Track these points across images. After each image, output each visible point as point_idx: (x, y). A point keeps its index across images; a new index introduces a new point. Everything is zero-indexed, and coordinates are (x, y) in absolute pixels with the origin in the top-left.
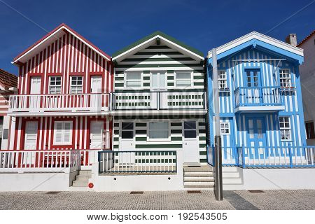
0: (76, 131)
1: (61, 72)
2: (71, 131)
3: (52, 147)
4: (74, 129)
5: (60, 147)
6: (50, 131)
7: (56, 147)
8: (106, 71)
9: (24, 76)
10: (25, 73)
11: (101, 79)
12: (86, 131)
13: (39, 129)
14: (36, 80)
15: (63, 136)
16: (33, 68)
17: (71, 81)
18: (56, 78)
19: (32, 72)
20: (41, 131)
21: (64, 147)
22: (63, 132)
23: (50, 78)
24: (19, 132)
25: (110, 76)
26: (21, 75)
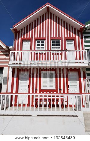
0: (58, 79)
1: (44, 37)
2: (54, 79)
3: (40, 90)
4: (56, 77)
5: (47, 91)
6: (38, 79)
7: (43, 91)
8: (77, 37)
9: (18, 40)
10: (19, 38)
11: (73, 42)
12: (65, 79)
13: (30, 77)
14: (26, 43)
15: (48, 83)
16: (24, 34)
17: (52, 43)
18: (40, 41)
19: (24, 37)
20: (31, 79)
21: (50, 91)
22: (48, 79)
23: (36, 41)
24: (15, 79)
25: (80, 40)
26: (16, 39)
